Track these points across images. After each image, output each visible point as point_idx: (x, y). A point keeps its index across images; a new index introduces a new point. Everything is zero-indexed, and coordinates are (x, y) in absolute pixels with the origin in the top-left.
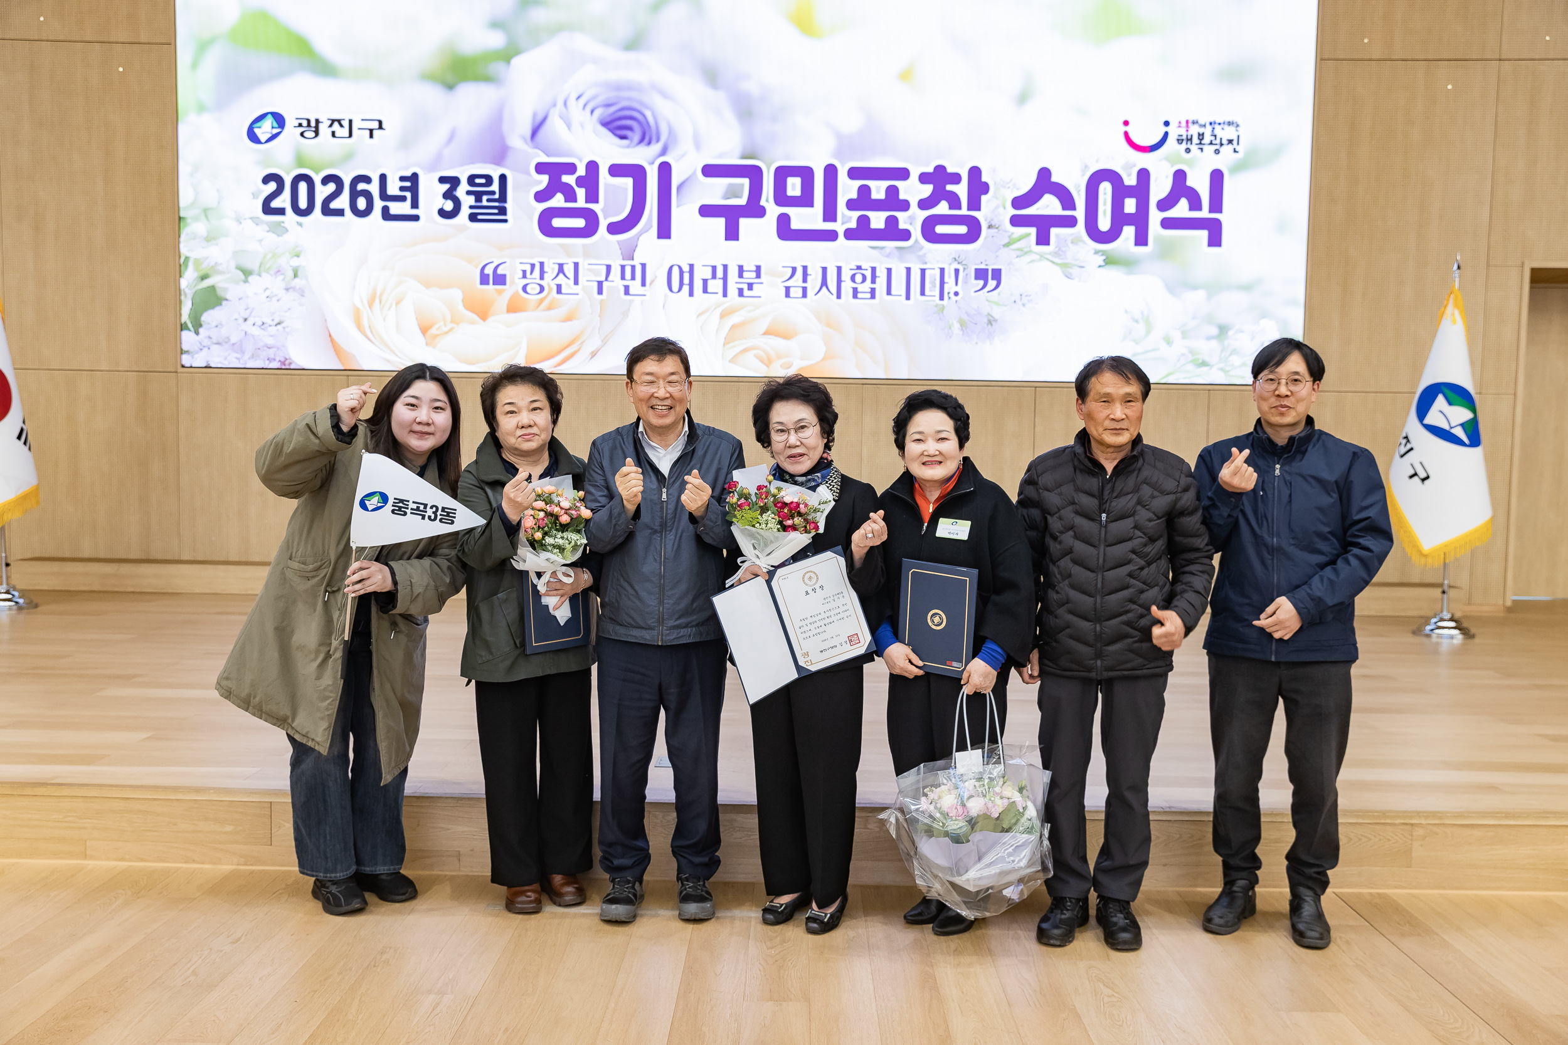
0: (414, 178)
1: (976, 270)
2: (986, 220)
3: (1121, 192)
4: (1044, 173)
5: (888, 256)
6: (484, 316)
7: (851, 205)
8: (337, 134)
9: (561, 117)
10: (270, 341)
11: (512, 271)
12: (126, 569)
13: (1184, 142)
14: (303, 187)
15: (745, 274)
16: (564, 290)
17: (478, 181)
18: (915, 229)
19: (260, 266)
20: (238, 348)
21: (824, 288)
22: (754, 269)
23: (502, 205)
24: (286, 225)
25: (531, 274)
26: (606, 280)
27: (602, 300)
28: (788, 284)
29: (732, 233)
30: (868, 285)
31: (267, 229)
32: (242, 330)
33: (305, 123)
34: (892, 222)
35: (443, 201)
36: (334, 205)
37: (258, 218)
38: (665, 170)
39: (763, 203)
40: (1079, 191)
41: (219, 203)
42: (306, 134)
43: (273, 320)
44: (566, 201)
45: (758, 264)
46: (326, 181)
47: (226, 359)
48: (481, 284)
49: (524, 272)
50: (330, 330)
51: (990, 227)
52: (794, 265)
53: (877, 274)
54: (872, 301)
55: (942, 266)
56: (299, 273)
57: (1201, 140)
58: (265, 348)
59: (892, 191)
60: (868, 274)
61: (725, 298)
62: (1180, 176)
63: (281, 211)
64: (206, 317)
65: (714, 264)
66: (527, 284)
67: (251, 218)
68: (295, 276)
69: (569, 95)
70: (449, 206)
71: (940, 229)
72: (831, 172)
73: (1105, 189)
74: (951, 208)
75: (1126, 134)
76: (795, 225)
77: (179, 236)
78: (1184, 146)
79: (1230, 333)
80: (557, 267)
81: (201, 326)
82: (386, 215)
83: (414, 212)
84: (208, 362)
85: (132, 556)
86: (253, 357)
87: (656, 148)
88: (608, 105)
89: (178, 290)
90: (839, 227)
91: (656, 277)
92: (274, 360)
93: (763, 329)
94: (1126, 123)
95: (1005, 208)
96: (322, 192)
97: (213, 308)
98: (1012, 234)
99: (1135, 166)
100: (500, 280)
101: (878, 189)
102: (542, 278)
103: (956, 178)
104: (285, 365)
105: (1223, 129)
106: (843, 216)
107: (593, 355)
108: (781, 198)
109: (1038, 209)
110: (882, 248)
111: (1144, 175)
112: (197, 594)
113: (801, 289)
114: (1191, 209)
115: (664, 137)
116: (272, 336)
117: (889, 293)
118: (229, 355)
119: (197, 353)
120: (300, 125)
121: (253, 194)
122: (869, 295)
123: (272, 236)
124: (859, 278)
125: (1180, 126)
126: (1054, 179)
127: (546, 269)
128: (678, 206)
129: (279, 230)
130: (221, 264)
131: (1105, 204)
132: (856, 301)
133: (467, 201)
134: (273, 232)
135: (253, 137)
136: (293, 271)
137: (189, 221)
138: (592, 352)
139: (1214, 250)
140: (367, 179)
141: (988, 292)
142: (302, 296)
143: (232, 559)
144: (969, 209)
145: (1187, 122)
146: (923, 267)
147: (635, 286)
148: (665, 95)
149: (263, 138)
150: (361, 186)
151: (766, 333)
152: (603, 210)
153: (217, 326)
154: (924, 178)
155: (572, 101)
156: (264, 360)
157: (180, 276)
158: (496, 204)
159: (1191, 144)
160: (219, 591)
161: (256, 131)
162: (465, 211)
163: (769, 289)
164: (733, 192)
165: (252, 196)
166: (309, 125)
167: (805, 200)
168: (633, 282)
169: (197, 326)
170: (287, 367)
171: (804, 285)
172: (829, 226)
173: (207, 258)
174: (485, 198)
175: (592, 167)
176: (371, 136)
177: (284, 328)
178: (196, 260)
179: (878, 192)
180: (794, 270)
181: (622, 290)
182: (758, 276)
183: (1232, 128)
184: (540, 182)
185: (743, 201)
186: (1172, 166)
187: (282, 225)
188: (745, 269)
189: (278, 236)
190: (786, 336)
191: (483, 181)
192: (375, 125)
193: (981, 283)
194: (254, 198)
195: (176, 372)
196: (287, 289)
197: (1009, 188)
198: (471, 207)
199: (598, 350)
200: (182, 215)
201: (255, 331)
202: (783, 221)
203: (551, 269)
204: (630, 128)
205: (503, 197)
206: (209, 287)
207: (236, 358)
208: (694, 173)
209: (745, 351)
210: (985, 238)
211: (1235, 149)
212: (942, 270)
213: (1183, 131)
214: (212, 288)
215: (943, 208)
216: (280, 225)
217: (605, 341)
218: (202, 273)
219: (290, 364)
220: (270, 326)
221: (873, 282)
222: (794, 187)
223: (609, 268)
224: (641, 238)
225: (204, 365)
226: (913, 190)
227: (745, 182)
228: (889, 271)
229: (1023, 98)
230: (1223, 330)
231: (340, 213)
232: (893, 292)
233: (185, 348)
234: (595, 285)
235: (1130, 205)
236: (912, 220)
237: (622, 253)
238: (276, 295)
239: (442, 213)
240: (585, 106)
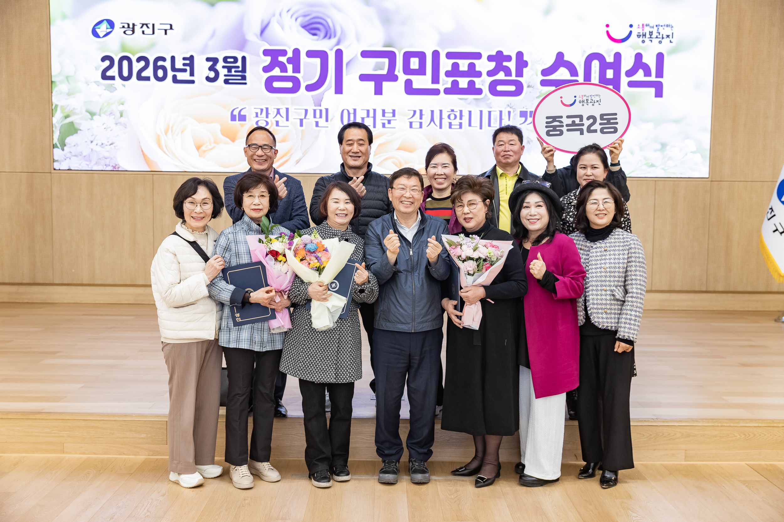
0: (191, 58)
1: (521, 112)
2: (526, 83)
3: (604, 66)
4: (560, 55)
5: (469, 104)
6: (233, 140)
7: (448, 74)
8: (145, 33)
9: (278, 23)
10: (107, 155)
11: (249, 113)
12: (22, 289)
13: (641, 37)
14: (125, 63)
15: (386, 115)
16: (280, 124)
17: (229, 60)
18: (485, 88)
19: (100, 110)
20: (87, 158)
21: (432, 123)
22: (392, 111)
23: (243, 74)
24: (115, 86)
25: (261, 114)
26: (305, 118)
27: (302, 130)
28: (411, 120)
29: (378, 91)
30: (458, 120)
31: (104, 88)
32: (90, 148)
33: (126, 26)
34: (472, 83)
35: (209, 72)
36: (144, 74)
37: (99, 82)
38: (339, 54)
39: (396, 73)
40: (580, 66)
41: (75, 73)
42: (127, 32)
43: (108, 142)
44: (281, 72)
45: (394, 109)
46: (139, 60)
47: (80, 165)
48: (232, 120)
49: (257, 114)
50: (142, 148)
51: (528, 86)
52: (414, 109)
53: (463, 114)
54: (460, 130)
55: (501, 110)
56: (124, 114)
57: (651, 35)
58: (104, 159)
59: (472, 66)
60: (458, 114)
61: (374, 129)
62: (639, 57)
63: (113, 78)
64: (68, 141)
65: (368, 109)
66: (258, 121)
67: (95, 82)
68: (121, 116)
69: (282, 10)
70: (212, 75)
71: (500, 88)
72: (436, 54)
73: (595, 64)
74: (506, 76)
75: (608, 32)
76: (415, 86)
77: (52, 93)
78: (641, 39)
79: (668, 148)
80: (276, 111)
81: (65, 145)
82: (175, 80)
83: (191, 78)
84: (69, 167)
85: (25, 281)
86: (96, 164)
87: (334, 41)
88: (305, 16)
89: (51, 126)
90: (441, 87)
91: (334, 116)
92: (109, 165)
93: (397, 146)
94: (607, 26)
95: (537, 76)
96: (137, 66)
97: (72, 135)
98: (541, 90)
99: (612, 50)
100: (243, 118)
101: (464, 65)
102: (267, 117)
103: (509, 58)
104: (115, 168)
105: (664, 29)
106: (443, 80)
107: (298, 162)
108: (407, 70)
109: (556, 76)
110: (466, 99)
111: (618, 56)
112: (65, 303)
113: (418, 124)
114: (645, 76)
115: (338, 35)
116: (108, 151)
117: (470, 125)
118: (82, 162)
119: (63, 161)
120: (123, 27)
121: (96, 68)
122: (458, 127)
123: (107, 92)
124: (452, 117)
125: (639, 28)
126: (566, 58)
127: (269, 112)
128: (347, 75)
129: (112, 89)
130: (77, 109)
131: (595, 73)
132: (451, 130)
133: (223, 72)
134: (108, 90)
135: (95, 34)
136: (120, 113)
137: (57, 83)
138: (297, 160)
139: (659, 99)
140: (164, 59)
141: (528, 124)
142: (126, 128)
143: (85, 282)
144: (516, 76)
145: (643, 25)
146: (490, 110)
147: (322, 122)
148: (339, 10)
149: (101, 34)
150: (160, 63)
151: (399, 149)
152: (303, 77)
153: (75, 146)
154: (490, 58)
155: (284, 13)
156: (103, 166)
157: (53, 116)
158: (240, 74)
159: (645, 38)
160: (79, 302)
161: (97, 30)
162: (222, 78)
163: (400, 123)
164: (379, 67)
165: (95, 69)
166: (129, 27)
167: (421, 71)
168: (320, 119)
169: (63, 145)
170: (117, 170)
171: (421, 121)
172: (435, 86)
173: (68, 106)
174: (233, 70)
175: (296, 52)
176: (166, 34)
177: (115, 147)
178: (62, 107)
179: (464, 66)
180: (415, 112)
181: (314, 124)
182: (394, 116)
183: (669, 29)
184: (266, 61)
185: (384, 72)
186: (634, 51)
187: (113, 86)
188: (386, 111)
189: (111, 92)
190: (410, 151)
191: (232, 60)
192: (168, 27)
193: (523, 119)
194: (96, 70)
195: (51, 173)
196: (116, 124)
197: (540, 64)
198: (225, 75)
199: (300, 159)
200: (53, 80)
201: (98, 148)
202: (408, 83)
203: (273, 112)
204: (318, 29)
205: (244, 70)
206: (70, 123)
207: (87, 164)
208: (356, 55)
209: (386, 159)
210: (526, 93)
211: (670, 41)
212: (501, 112)
213: (640, 30)
214: (72, 123)
215: (501, 76)
216: (112, 86)
217: (304, 154)
218: (65, 114)
219: (119, 168)
220: (106, 145)
221: (461, 119)
222: (414, 63)
223: (306, 111)
224: (325, 94)
225: (67, 169)
226: (484, 66)
227: (386, 61)
228: (470, 112)
229: (547, 11)
230: (664, 146)
231: (148, 79)
232: (472, 124)
233: (56, 158)
234: (299, 121)
235: (610, 74)
236: (483, 82)
237: (314, 103)
238: (110, 127)
239: (208, 79)
240: (292, 16)
